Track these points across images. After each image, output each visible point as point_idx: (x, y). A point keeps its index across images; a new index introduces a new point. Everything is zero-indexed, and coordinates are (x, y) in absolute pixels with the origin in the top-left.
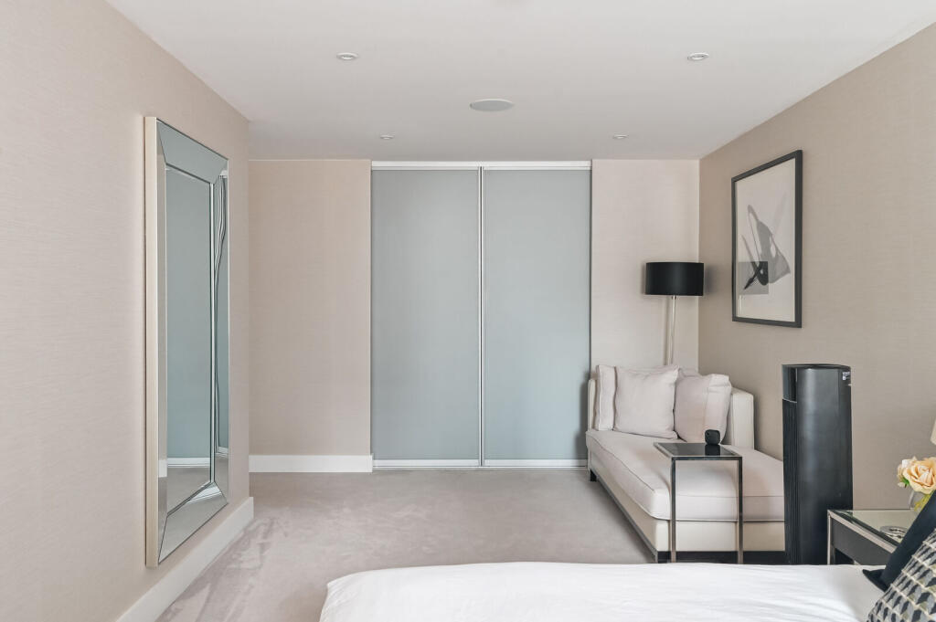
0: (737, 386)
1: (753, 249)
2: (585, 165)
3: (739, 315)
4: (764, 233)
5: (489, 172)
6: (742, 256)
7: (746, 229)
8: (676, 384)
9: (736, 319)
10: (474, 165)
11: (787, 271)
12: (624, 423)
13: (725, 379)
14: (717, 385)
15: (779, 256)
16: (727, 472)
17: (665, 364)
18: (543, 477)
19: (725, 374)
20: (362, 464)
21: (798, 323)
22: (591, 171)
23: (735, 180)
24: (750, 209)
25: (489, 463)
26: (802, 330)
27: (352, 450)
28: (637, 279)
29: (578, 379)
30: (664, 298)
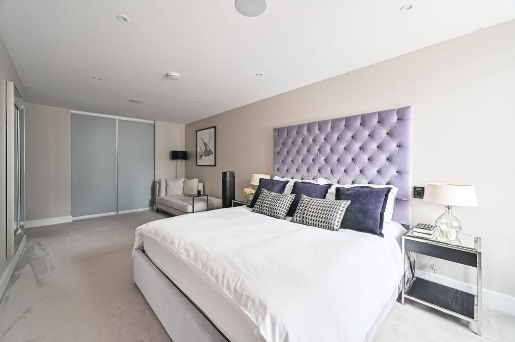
0: (200, 182)
1: (202, 148)
2: (152, 122)
3: (198, 164)
4: (205, 145)
5: (120, 120)
6: (199, 150)
7: (200, 143)
8: (184, 182)
9: (197, 165)
10: (115, 117)
11: (212, 153)
12: (169, 193)
13: (197, 179)
14: (195, 181)
15: (210, 150)
16: (203, 200)
17: (176, 178)
18: (141, 213)
19: (197, 178)
20: (69, 219)
21: (215, 165)
22: (154, 124)
23: (197, 131)
24: (201, 139)
25: (121, 212)
26: (216, 167)
27: (64, 215)
28: (168, 156)
29: (150, 184)
30: (175, 160)
